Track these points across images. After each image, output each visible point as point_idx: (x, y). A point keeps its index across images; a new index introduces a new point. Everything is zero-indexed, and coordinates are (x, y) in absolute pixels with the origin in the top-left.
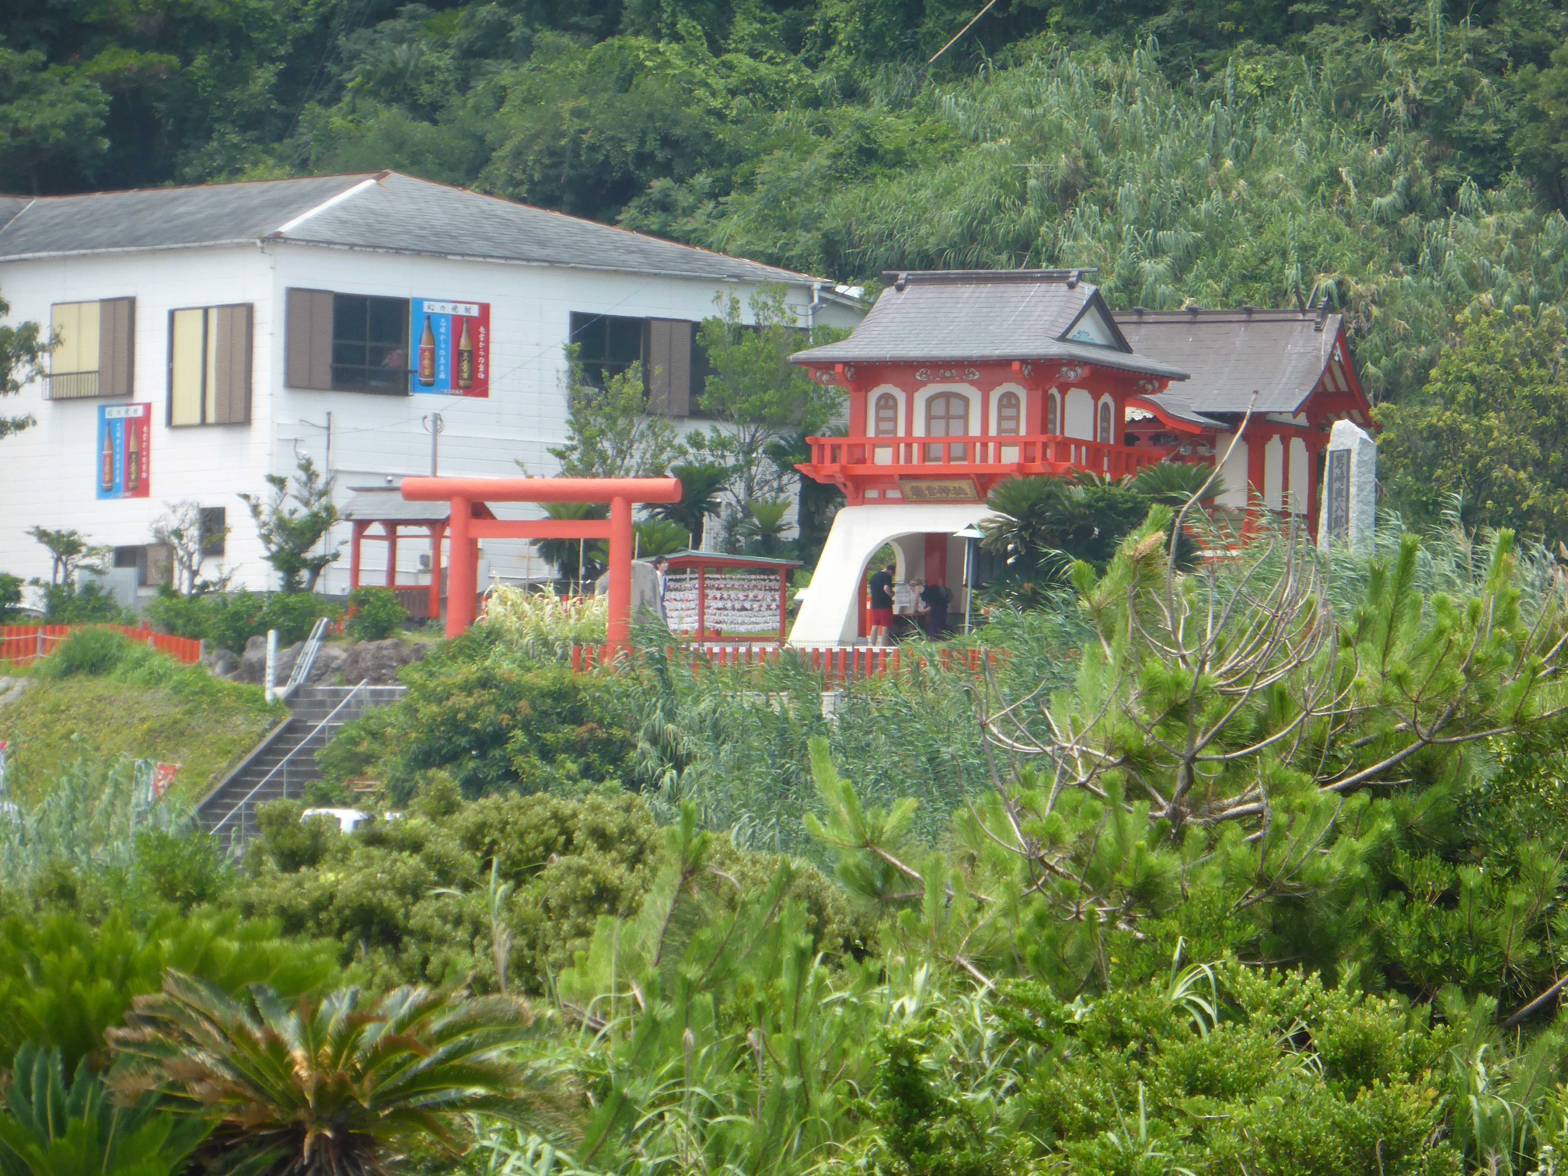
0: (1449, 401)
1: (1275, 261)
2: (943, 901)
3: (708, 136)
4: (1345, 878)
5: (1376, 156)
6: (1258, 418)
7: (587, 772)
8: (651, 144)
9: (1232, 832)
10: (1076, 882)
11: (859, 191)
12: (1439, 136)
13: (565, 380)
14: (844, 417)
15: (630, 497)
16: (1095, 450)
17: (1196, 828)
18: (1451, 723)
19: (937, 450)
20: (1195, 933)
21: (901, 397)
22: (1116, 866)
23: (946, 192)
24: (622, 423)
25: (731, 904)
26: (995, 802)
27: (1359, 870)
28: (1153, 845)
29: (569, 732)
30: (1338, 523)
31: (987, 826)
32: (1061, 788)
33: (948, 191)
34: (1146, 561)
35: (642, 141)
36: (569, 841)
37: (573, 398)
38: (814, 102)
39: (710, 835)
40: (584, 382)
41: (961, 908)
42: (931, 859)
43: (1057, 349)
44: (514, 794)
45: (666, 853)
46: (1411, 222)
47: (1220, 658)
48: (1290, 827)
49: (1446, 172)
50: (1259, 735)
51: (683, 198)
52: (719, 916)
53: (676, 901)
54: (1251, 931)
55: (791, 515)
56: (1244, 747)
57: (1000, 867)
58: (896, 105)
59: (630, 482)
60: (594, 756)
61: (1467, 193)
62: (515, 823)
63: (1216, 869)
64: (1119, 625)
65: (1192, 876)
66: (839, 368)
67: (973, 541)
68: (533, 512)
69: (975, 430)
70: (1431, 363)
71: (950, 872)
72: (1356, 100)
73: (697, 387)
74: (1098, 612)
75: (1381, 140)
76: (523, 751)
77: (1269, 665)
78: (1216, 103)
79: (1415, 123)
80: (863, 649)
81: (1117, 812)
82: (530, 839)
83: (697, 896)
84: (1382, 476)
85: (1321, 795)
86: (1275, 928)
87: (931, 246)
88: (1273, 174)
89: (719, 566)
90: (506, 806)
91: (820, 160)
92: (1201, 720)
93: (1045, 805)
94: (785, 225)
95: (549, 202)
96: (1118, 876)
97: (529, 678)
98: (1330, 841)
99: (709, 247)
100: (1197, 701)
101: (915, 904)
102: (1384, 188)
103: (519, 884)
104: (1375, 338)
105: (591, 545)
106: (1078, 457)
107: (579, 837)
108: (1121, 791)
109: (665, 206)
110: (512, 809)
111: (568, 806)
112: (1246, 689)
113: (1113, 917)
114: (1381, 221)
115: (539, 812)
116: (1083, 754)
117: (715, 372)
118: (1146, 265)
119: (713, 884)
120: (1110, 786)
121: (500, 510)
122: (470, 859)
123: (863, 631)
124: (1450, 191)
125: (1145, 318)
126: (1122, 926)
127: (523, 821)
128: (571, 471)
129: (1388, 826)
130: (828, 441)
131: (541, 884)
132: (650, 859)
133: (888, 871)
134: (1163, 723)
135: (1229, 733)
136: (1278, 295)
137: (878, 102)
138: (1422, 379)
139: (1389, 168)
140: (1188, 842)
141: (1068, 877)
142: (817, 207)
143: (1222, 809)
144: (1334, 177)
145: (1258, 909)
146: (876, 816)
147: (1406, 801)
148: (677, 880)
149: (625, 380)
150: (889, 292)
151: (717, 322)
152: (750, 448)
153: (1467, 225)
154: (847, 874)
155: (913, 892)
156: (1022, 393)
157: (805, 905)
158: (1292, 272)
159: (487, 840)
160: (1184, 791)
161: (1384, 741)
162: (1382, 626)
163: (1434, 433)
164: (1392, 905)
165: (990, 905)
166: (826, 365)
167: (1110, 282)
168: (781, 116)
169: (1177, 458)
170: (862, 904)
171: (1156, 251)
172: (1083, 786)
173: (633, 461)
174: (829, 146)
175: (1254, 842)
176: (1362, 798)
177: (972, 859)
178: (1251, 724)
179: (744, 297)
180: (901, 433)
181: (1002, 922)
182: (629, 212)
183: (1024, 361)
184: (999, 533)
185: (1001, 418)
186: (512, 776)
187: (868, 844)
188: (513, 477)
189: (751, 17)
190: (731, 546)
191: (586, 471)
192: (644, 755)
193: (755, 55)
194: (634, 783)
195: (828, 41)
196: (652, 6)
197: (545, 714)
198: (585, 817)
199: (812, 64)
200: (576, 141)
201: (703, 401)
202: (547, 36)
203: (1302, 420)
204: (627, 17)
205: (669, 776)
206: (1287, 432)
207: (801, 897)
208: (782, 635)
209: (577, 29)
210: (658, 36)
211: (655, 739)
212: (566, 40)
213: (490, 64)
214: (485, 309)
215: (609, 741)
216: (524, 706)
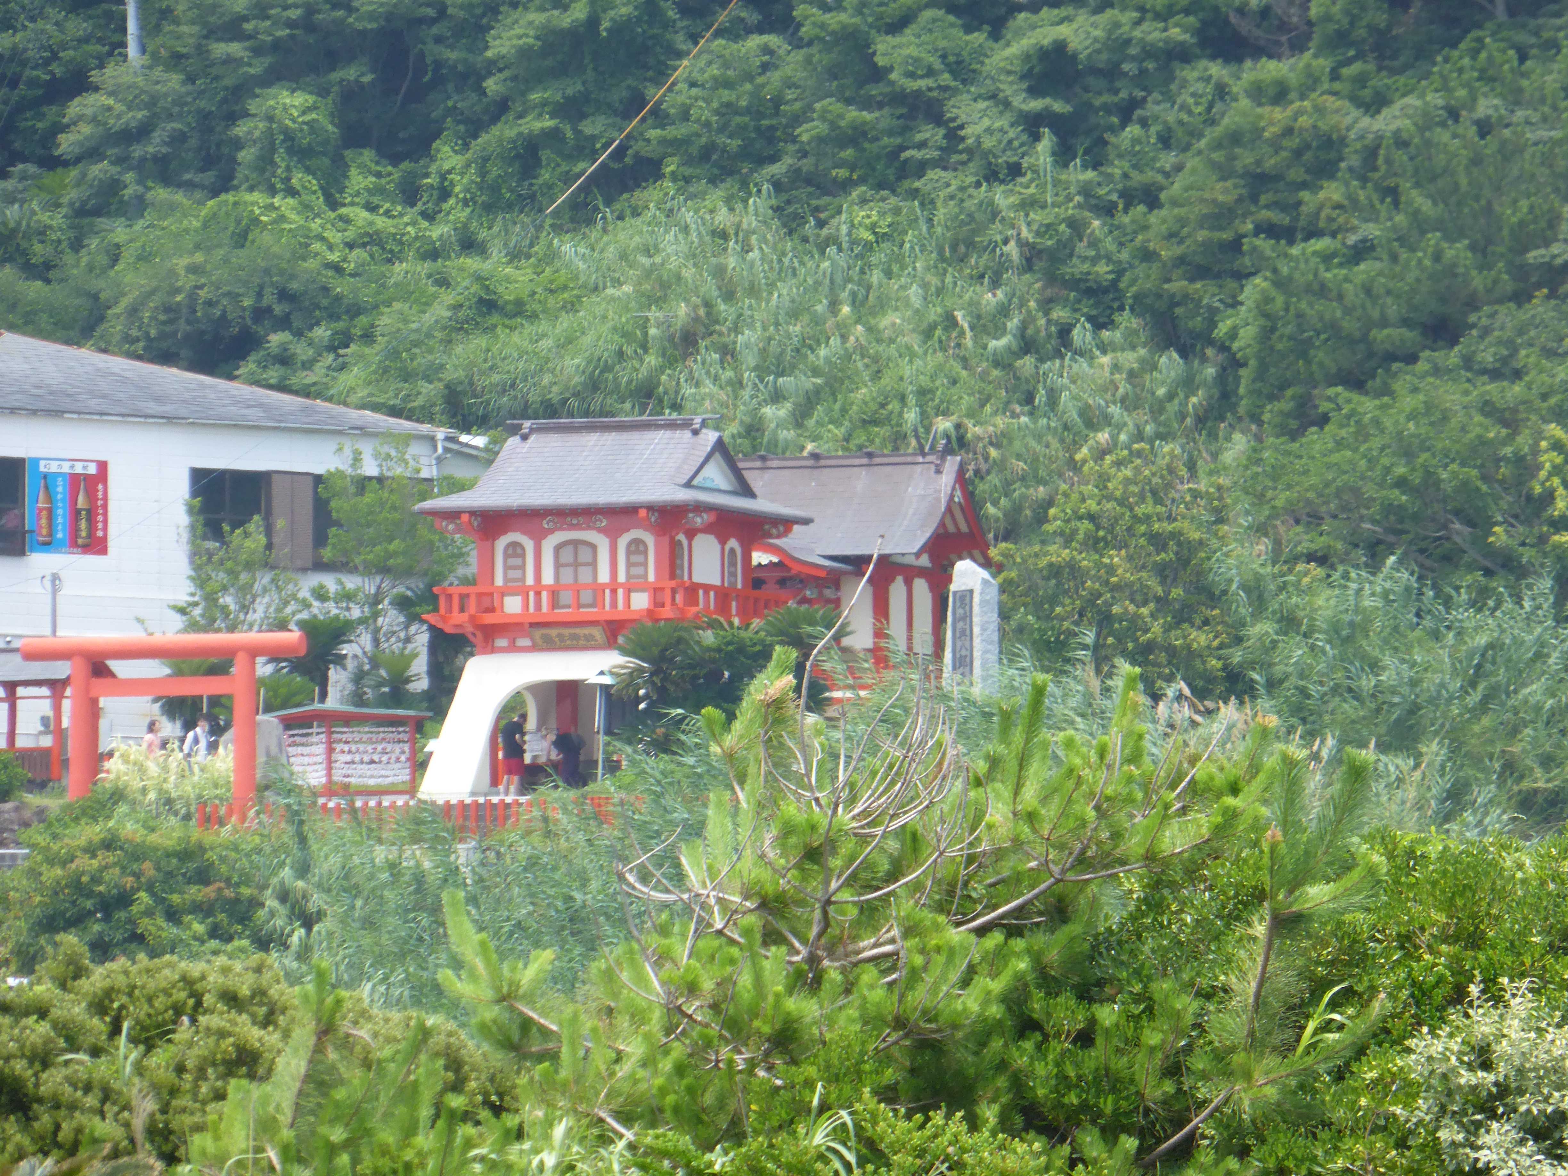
0: (1068, 539)
1: (894, 406)
2: (581, 1053)
3: (325, 289)
4: (982, 1019)
5: (991, 299)
6: (884, 559)
7: (215, 932)
8: (269, 298)
9: (869, 975)
10: (715, 1030)
11: (480, 341)
12: (1052, 278)
13: (185, 536)
14: (471, 567)
15: (254, 652)
16: (723, 595)
17: (833, 973)
18: (1082, 862)
19: (566, 597)
20: (833, 1078)
21: (529, 545)
22: (754, 1013)
23: (567, 342)
24: (244, 577)
25: (367, 1064)
26: (631, 952)
27: (995, 1011)
28: (790, 990)
29: (196, 893)
30: (963, 663)
31: (625, 976)
32: (698, 934)
33: (570, 341)
34: (776, 704)
35: (260, 295)
36: (199, 1003)
37: (195, 554)
38: (433, 254)
39: (344, 993)
40: (205, 538)
41: (600, 1061)
42: (569, 1010)
43: (683, 495)
44: (142, 956)
45: (298, 1015)
46: (1027, 364)
47: (852, 800)
48: (925, 968)
49: (1059, 314)
50: (893, 876)
51: (302, 351)
52: (355, 1076)
53: (310, 1062)
54: (890, 1075)
55: (420, 666)
56: (878, 888)
57: (638, 1017)
58: (515, 256)
59: (253, 637)
60: (222, 917)
61: (1081, 334)
62: (143, 987)
63: (853, 1013)
64: (752, 770)
65: (830, 1021)
66: (465, 517)
67: (605, 688)
68: (155, 669)
69: (604, 576)
70: (1050, 503)
71: (588, 1023)
72: (970, 244)
73: (320, 540)
74: (730, 757)
75: (995, 284)
76: (149, 913)
77: (901, 807)
78: (832, 250)
79: (1028, 265)
80: (495, 800)
81: (754, 957)
82: (160, 1002)
83: (332, 1055)
84: (1004, 615)
85: (956, 935)
86: (913, 1071)
87: (554, 395)
88: (890, 320)
89: (347, 720)
90: (134, 969)
91: (440, 311)
92: (836, 863)
93: (682, 952)
94: (407, 376)
95: (166, 358)
96: (756, 1023)
97: (153, 838)
98: (966, 982)
99: (330, 399)
100: (831, 845)
101: (553, 1056)
102: (999, 331)
103: (150, 1047)
104: (994, 479)
105: (215, 701)
106: (706, 602)
107: (208, 1000)
108: (758, 936)
109: (284, 359)
110: (140, 972)
111: (195, 968)
112: (879, 831)
113: (752, 1065)
114: (997, 363)
115: (169, 975)
116: (719, 900)
117: (338, 524)
118: (768, 411)
119: (346, 1044)
120: (747, 932)
121: (121, 668)
122: (98, 1025)
123: (495, 782)
124: (1065, 332)
125: (769, 464)
126: (761, 1073)
127: (151, 985)
128: (193, 627)
129: (1023, 965)
130: (456, 590)
131: (172, 1048)
132: (282, 1020)
133: (526, 1024)
134: (799, 866)
135: (863, 875)
136: (898, 439)
137: (497, 253)
138: (1041, 518)
139: (1004, 311)
140: (826, 986)
141: (707, 1025)
142: (438, 357)
143: (858, 953)
144: (950, 322)
145: (895, 1051)
146: (513, 969)
147: (1040, 940)
148: (312, 1040)
149: (247, 535)
150: (513, 441)
151: (340, 474)
152: (376, 600)
153: (1082, 366)
154: (484, 1030)
155: (550, 1045)
156: (649, 539)
157: (441, 1062)
158: (911, 416)
159: (116, 1005)
160: (820, 935)
161: (1016, 880)
162: (1012, 765)
163: (1055, 571)
164: (1028, 1045)
165: (629, 1056)
166: (453, 515)
167: (732, 429)
168: (399, 268)
169: (804, 600)
170: (498, 1059)
171: (777, 397)
172: (720, 932)
173: (258, 614)
174: (449, 297)
175: (891, 984)
176: (996, 938)
177: (610, 1011)
178: (884, 866)
179: (367, 449)
180: (530, 581)
181: (641, 1073)
182: (248, 367)
183: (651, 508)
184: (631, 679)
185: (629, 565)
186: (139, 939)
187: (505, 998)
188: (134, 635)
189: (366, 171)
190: (358, 698)
191: (209, 626)
192: (272, 914)
193: (371, 208)
194: (263, 943)
195: (445, 194)
196: (265, 161)
197: (170, 875)
198: (214, 979)
199: (429, 217)
200: (192, 297)
201: (327, 553)
202: (161, 194)
203: (925, 561)
204: (241, 173)
205: (298, 935)
206: (910, 573)
207: (437, 1054)
208: (412, 789)
209: (190, 186)
210: (272, 191)
211: (284, 896)
212: (179, 197)
213: (102, 222)
214: (103, 466)
215: (237, 901)
216: (148, 868)
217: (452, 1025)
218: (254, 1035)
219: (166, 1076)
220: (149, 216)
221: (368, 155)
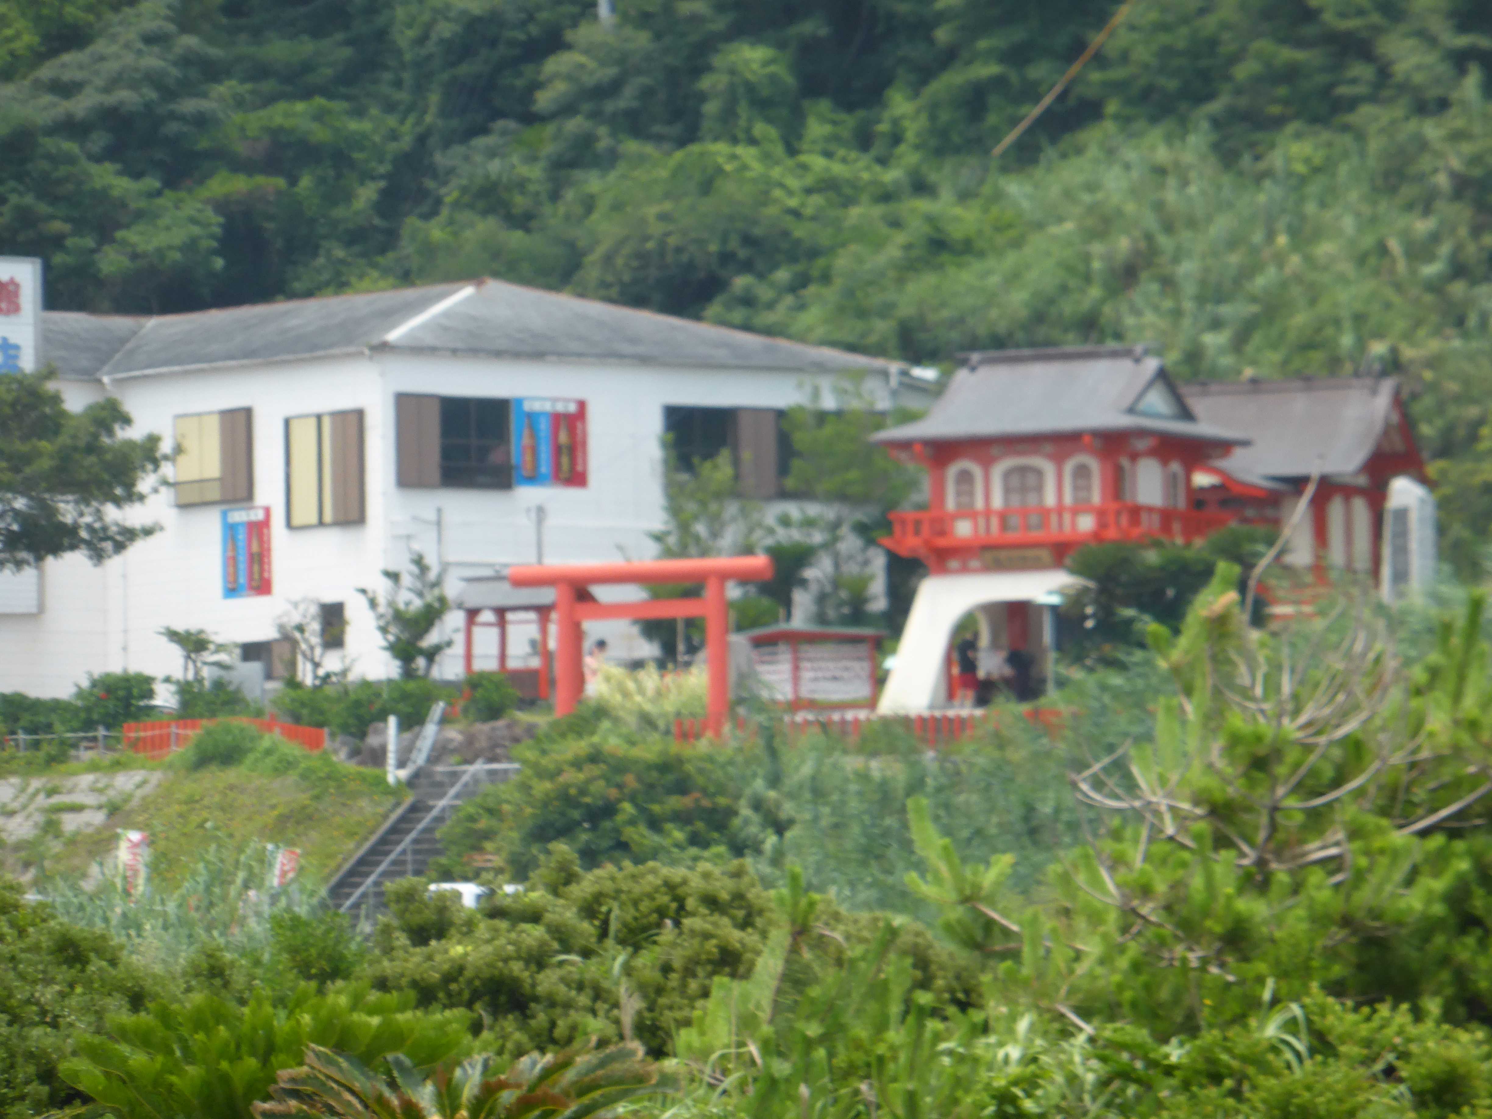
1: (1329, 331)
2: (1041, 952)
3: (786, 234)
4: (1425, 917)
5: (1422, 227)
6: (1326, 481)
7: (696, 840)
8: (733, 244)
9: (1316, 877)
10: (1168, 929)
11: (930, 279)
12: (1482, 206)
13: (659, 468)
14: (924, 493)
15: (724, 576)
16: (1167, 516)
17: (1281, 875)
19: (1015, 520)
20: (1283, 974)
21: (978, 472)
22: (1206, 914)
23: (1014, 278)
24: (713, 507)
25: (839, 962)
26: (1087, 857)
27: (1438, 909)
28: (1241, 891)
29: (675, 802)
30: (1402, 578)
31: (1081, 878)
32: (1150, 841)
33: (1016, 276)
34: (1220, 621)
35: (724, 240)
36: (682, 907)
37: (668, 486)
38: (886, 196)
39: (816, 896)
40: (677, 469)
41: (1060, 959)
42: (1029, 911)
43: (1126, 421)
44: (627, 864)
45: (774, 916)
46: (1457, 288)
47: (1298, 711)
48: (1370, 869)
50: (1337, 782)
51: (764, 293)
52: (828, 974)
53: (786, 962)
54: (1337, 970)
55: (878, 587)
56: (1324, 795)
57: (1095, 918)
58: (964, 196)
59: (723, 562)
60: (700, 825)
62: (629, 892)
63: (1301, 912)
64: (1198, 683)
65: (1278, 920)
66: (918, 448)
67: (1054, 608)
68: (634, 594)
69: (1050, 501)
70: (1482, 422)
71: (1047, 924)
72: (1401, 175)
73: (783, 470)
74: (1176, 671)
75: (1426, 212)
76: (632, 822)
77: (1344, 715)
78: (1267, 184)
79: (1458, 194)
80: (951, 713)
81: (1205, 862)
82: (645, 906)
83: (807, 955)
84: (1441, 531)
85: (1399, 838)
86: (1360, 967)
87: (1002, 327)
88: (1325, 249)
90: (619, 875)
91: (893, 251)
92: (1281, 770)
93: (1136, 856)
94: (862, 314)
95: (638, 301)
96: (1209, 923)
97: (636, 752)
98: (1409, 882)
99: (789, 337)
100: (1276, 754)
101: (1015, 955)
102: (1430, 258)
103: (637, 948)
104: (1428, 400)
105: (691, 623)
106: (1150, 523)
107: (691, 903)
108: (1209, 841)
109: (748, 301)
110: (625, 878)
111: (677, 873)
112: (1322, 740)
113: (1205, 962)
114: (1429, 289)
115: (651, 881)
116: (1171, 808)
117: (800, 455)
118: (1207, 338)
119: (821, 943)
120: (1198, 838)
121: (603, 593)
122: (587, 928)
125: (1209, 389)
126: (1214, 970)
127: (637, 890)
128: (668, 553)
129: (1464, 866)
130: (910, 516)
131: (657, 949)
132: (759, 921)
133: (989, 925)
134: (1246, 775)
135: (1309, 782)
136: (1334, 363)
137: (946, 195)
138: (1474, 437)
139: (1435, 239)
140: (1275, 888)
141: (1160, 925)
142: (891, 296)
143: (1305, 854)
144: (1382, 249)
145: (1343, 949)
146: (975, 873)
147: (1480, 841)
148: (787, 941)
149: (716, 467)
150: (962, 373)
151: (800, 409)
152: (835, 526)
154: (949, 930)
155: (1012, 945)
156: (1094, 464)
157: (909, 961)
158: (1347, 340)
159: (604, 909)
160: (1268, 839)
161: (1455, 785)
162: (1452, 676)
163: (1487, 488)
164: (1470, 940)
165: (1086, 954)
166: (906, 445)
167: (1173, 356)
168: (854, 212)
169: (1245, 520)
170: (964, 957)
171: (1216, 324)
172: (1171, 839)
173: (726, 540)
174: (900, 238)
175: (1337, 886)
176: (1438, 840)
177: (1067, 912)
178: (1328, 772)
179: (826, 384)
180: (979, 505)
181: (1099, 971)
182: (714, 309)
183: (1094, 434)
184: (1078, 598)
185: (1076, 488)
186: (623, 846)
187: (967, 900)
188: (613, 561)
189: (823, 119)
190: (821, 618)
191: (682, 552)
192: (747, 822)
193: (828, 155)
194: (738, 849)
195: (896, 138)
196: (729, 114)
197: (651, 786)
198: (696, 882)
199: (883, 161)
200: (662, 244)
201: (790, 483)
202: (631, 146)
203: (1362, 481)
204: (706, 125)
205: (771, 840)
206: (1348, 491)
207: (904, 953)
208: (872, 703)
209: (658, 139)
210: (734, 140)
211: (757, 805)
212: (649, 149)
213: (578, 174)
214: (582, 405)
215: (714, 811)
216: (630, 780)
217: (919, 926)
218: (735, 936)
219: (652, 975)
220: (621, 168)
221: (824, 105)
